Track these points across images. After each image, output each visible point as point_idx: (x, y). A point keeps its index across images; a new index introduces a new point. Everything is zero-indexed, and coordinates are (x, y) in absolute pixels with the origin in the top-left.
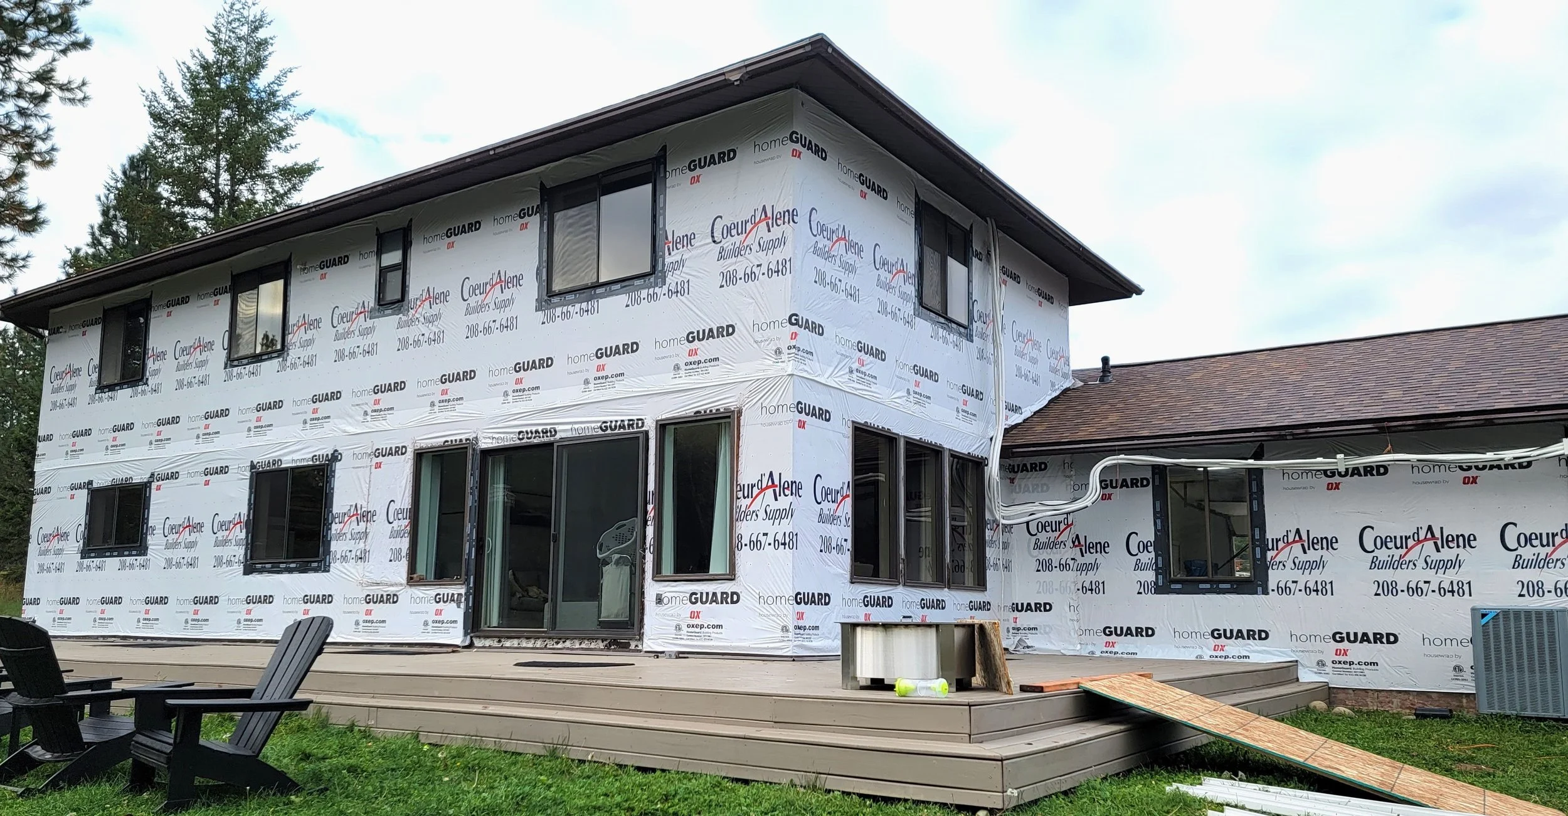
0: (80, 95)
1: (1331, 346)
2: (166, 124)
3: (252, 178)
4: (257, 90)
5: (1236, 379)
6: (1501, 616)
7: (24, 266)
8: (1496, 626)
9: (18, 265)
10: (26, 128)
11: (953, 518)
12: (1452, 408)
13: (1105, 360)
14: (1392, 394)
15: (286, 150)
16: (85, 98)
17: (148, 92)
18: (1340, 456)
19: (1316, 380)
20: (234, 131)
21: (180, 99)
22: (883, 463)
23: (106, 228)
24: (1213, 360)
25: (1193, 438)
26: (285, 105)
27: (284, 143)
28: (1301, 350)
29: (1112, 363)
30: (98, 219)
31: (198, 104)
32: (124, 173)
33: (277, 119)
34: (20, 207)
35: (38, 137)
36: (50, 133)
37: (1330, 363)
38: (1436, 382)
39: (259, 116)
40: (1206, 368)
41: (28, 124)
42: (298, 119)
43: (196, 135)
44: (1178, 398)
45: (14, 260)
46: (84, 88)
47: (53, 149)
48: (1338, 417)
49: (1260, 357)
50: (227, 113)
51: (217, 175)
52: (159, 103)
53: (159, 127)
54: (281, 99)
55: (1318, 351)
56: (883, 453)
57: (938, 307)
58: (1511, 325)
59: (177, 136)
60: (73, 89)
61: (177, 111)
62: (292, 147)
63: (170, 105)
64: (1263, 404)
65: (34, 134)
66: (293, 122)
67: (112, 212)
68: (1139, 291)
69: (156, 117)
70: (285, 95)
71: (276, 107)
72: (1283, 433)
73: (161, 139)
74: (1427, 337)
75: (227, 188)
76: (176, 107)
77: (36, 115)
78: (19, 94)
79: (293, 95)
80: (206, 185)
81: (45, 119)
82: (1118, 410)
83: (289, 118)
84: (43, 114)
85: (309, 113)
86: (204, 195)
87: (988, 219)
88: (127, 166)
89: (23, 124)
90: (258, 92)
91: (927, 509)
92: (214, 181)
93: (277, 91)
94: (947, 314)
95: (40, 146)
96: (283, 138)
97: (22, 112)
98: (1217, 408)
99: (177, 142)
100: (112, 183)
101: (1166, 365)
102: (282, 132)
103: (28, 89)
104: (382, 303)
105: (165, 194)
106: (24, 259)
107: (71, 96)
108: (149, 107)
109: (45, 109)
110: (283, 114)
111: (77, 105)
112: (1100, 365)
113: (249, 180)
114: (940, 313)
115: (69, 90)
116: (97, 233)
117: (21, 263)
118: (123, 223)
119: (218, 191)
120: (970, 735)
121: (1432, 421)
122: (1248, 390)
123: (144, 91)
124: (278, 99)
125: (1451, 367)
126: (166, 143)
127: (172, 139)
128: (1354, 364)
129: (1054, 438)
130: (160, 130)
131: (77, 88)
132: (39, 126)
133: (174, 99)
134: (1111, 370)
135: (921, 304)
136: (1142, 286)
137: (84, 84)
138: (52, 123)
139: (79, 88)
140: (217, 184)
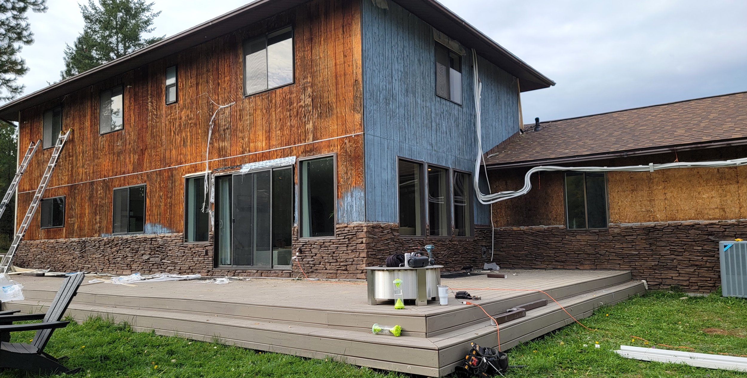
0: (42, 7)
1: (651, 108)
2: (91, 21)
3: (134, 46)
4: (134, 3)
5: (602, 127)
6: (734, 246)
7: (20, 92)
8: (732, 251)
9: (18, 91)
10: (17, 25)
11: (455, 201)
12: (709, 139)
13: (537, 120)
14: (680, 132)
15: (150, 32)
16: (45, 8)
17: (82, 6)
18: (651, 164)
19: (642, 126)
20: (124, 23)
21: (98, 9)
22: (417, 176)
23: (68, 72)
24: (591, 117)
25: (577, 158)
26: (148, 9)
27: (149, 28)
28: (635, 111)
29: (540, 121)
30: (64, 68)
31: (106, 10)
32: (76, 46)
33: (144, 16)
34: (15, 63)
35: (23, 29)
36: (28, 26)
37: (650, 117)
38: (702, 125)
39: (135, 16)
40: (587, 122)
41: (18, 23)
42: (154, 16)
43: (106, 26)
44: (572, 138)
45: (16, 89)
46: (44, 4)
47: (30, 34)
48: (651, 145)
49: (615, 115)
50: (121, 14)
51: (117, 45)
52: (88, 11)
53: (88, 23)
54: (146, 6)
55: (644, 111)
56: (417, 171)
57: (445, 96)
58: (742, 94)
59: (97, 27)
60: (38, 4)
61: (96, 15)
62: (152, 30)
63: (93, 12)
64: (613, 139)
65: (21, 27)
66: (151, 18)
67: (71, 65)
68: (553, 84)
69: (86, 18)
70: (148, 5)
71: (144, 10)
72: (622, 154)
73: (90, 28)
74: (700, 102)
75: (122, 51)
76: (96, 12)
77: (21, 18)
78: (13, 8)
79: (151, 4)
80: (112, 50)
81: (25, 20)
82: (541, 145)
83: (150, 16)
84: (25, 17)
85: (159, 13)
86: (112, 55)
87: (472, 49)
88: (77, 43)
89: (16, 23)
90: (134, 4)
91: (442, 197)
92: (116, 48)
93: (144, 3)
94: (450, 99)
95: (25, 33)
96: (148, 25)
97: (15, 17)
98: (592, 142)
99: (97, 29)
100: (68, 50)
101: (568, 121)
102: (147, 22)
103: (17, 6)
104: (167, 103)
105: (95, 55)
106: (21, 88)
107: (38, 8)
108: (83, 13)
109: (25, 15)
110: (147, 14)
111: (41, 12)
112: (534, 122)
113: (132, 47)
114: (447, 98)
115: (36, 5)
116: (65, 75)
117: (20, 90)
118: (77, 70)
119: (118, 52)
120: (426, 333)
121: (699, 145)
122: (607, 132)
123: (80, 6)
124: (145, 6)
125: (711, 117)
126: (92, 30)
127: (95, 28)
128: (661, 117)
129: (508, 160)
130: (89, 24)
131: (40, 4)
132: (23, 24)
133: (95, 9)
134: (540, 124)
135: (436, 95)
136: (555, 82)
137: (43, 2)
138: (29, 21)
139: (42, 3)
140: (118, 49)
